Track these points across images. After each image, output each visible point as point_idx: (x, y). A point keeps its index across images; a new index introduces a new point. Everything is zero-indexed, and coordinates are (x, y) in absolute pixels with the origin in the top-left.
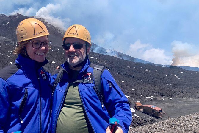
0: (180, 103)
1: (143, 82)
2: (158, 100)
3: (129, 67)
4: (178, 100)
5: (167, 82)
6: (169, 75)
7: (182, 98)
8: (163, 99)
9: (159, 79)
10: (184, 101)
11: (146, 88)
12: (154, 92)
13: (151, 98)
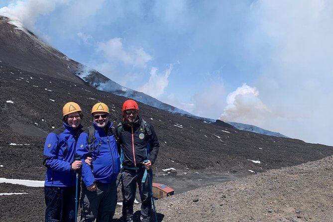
0: (208, 179)
1: (167, 145)
2: (178, 175)
3: (152, 119)
4: (207, 175)
5: (204, 145)
6: (209, 135)
7: (213, 172)
8: (186, 173)
9: (193, 140)
10: (215, 176)
11: (167, 154)
12: (178, 162)
13: (168, 171)
